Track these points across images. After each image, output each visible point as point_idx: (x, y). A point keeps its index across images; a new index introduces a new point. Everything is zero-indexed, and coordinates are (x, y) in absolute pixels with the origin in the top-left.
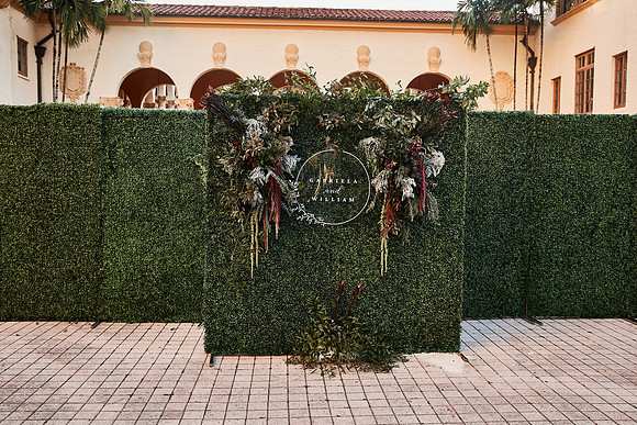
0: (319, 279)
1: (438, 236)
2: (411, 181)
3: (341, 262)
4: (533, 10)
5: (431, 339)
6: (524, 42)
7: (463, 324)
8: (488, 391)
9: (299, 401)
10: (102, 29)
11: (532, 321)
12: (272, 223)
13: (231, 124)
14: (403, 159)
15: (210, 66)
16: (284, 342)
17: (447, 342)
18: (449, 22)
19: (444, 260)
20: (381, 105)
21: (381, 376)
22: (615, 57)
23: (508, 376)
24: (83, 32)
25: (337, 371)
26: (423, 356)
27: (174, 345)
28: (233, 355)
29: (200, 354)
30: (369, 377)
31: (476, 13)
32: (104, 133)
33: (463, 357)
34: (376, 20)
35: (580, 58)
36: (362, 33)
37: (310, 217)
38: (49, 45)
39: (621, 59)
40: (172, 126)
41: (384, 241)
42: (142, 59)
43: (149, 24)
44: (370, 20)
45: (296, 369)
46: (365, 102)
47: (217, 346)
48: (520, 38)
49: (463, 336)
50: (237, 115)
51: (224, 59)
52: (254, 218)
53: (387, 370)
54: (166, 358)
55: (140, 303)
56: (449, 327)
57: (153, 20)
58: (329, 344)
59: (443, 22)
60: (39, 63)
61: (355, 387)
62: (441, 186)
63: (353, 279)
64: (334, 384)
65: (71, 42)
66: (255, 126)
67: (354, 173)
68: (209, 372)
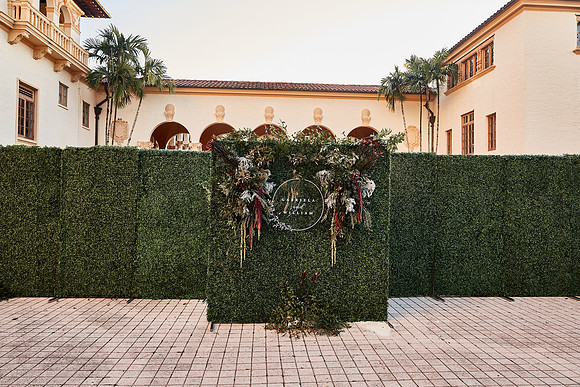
0: (288, 269)
1: (371, 239)
2: (352, 200)
4: (432, 85)
5: (367, 312)
6: (427, 106)
7: (389, 301)
8: (409, 350)
9: (274, 357)
10: (141, 96)
11: (438, 298)
12: (256, 229)
13: (228, 161)
14: (346, 184)
15: (214, 121)
16: (263, 313)
17: (379, 314)
18: (376, 92)
19: (375, 256)
20: (331, 148)
21: (332, 338)
22: (488, 116)
23: (422, 339)
24: (127, 98)
25: (300, 335)
26: (361, 324)
27: (186, 315)
28: (227, 323)
29: (204, 322)
30: (324, 339)
31: (393, 87)
32: (140, 166)
33: (390, 324)
34: (326, 91)
35: (464, 117)
36: (317, 99)
37: (282, 225)
38: (104, 107)
39: (492, 118)
40: (187, 162)
41: (333, 242)
42: (167, 116)
43: (173, 93)
44: (322, 91)
45: (272, 333)
46: (320, 146)
47: (216, 317)
48: (424, 103)
49: (390, 310)
50: (231, 154)
51: (223, 117)
52: (243, 226)
53: (336, 334)
54: (179, 325)
55: (162, 285)
56: (379, 303)
57: (175, 90)
58: (295, 315)
59: (372, 92)
60: (97, 118)
61: (314, 346)
62: (373, 204)
63: (312, 268)
64: (299, 344)
65: (119, 105)
66: (244, 161)
67: (312, 194)
68: (210, 336)
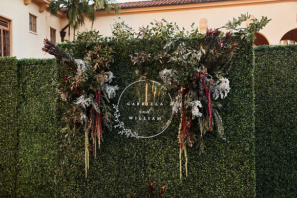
0: (136, 180)
1: (232, 148)
3: (153, 167)
19: (237, 168)
24: (82, 21)
37: (128, 132)
43: (118, 14)
57: (120, 11)
63: (162, 180)
